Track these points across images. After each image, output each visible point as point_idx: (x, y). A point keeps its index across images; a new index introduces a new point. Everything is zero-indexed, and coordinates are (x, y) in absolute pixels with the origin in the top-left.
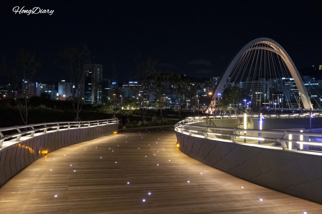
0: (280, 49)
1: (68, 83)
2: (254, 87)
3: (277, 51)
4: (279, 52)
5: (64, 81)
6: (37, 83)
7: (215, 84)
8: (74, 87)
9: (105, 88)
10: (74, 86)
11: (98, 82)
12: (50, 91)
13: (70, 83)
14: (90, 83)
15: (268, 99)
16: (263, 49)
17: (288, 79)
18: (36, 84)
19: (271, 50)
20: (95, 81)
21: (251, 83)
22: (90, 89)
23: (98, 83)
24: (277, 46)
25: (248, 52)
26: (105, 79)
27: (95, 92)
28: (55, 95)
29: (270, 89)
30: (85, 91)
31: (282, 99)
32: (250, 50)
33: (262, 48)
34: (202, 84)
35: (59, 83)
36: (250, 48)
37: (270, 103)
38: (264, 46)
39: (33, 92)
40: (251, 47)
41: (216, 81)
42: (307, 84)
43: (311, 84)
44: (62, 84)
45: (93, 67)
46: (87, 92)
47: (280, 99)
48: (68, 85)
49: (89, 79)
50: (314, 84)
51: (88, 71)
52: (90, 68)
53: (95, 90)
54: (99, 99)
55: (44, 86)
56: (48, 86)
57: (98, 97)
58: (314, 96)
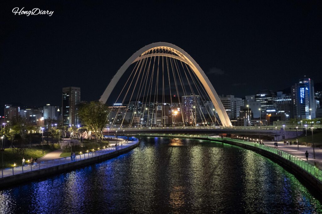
5: (49, 105)
6: (19, 108)
7: (184, 103)
8: (58, 110)
10: (58, 109)
11: (75, 105)
12: (34, 116)
13: (54, 107)
17: (259, 95)
20: (72, 104)
22: (68, 112)
26: (83, 102)
27: (72, 115)
31: (250, 116)
35: (44, 107)
41: (185, 99)
42: (281, 100)
43: (284, 100)
44: (47, 108)
45: (70, 90)
46: (65, 115)
47: (248, 116)
48: (53, 109)
49: (67, 102)
50: (287, 100)
51: (66, 94)
52: (68, 91)
53: (73, 112)
54: (77, 121)
55: (29, 110)
56: (33, 110)
57: (76, 119)
58: (282, 111)
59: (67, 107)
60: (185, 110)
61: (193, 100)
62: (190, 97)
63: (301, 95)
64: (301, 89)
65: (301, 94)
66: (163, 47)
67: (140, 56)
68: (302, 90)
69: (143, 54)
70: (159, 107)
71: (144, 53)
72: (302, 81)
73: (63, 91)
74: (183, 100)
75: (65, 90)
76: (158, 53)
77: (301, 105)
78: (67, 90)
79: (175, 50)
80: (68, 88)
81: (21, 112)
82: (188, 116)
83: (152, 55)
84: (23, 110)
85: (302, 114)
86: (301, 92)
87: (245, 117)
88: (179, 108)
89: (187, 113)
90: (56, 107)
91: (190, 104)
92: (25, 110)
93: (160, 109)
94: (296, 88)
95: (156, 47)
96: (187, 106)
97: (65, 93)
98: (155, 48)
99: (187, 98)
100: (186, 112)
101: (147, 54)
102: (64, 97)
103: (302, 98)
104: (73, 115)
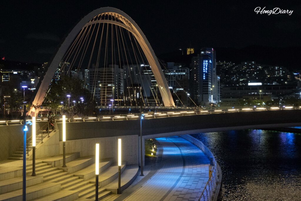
0: (132, 24)
2: (108, 77)
3: (128, 27)
4: (131, 28)
15: (123, 93)
16: (109, 24)
19: (120, 26)
21: (94, 72)
24: (128, 21)
25: (89, 26)
29: (124, 79)
31: (140, 93)
32: (91, 23)
33: (108, 22)
34: (30, 72)
36: (92, 21)
37: (124, 99)
38: (110, 19)
40: (93, 19)
42: (172, 74)
43: (176, 73)
47: (138, 94)
50: (180, 73)
58: (180, 89)
63: (204, 69)
64: (204, 61)
65: (204, 67)
68: (205, 63)
70: (6, 77)
72: (204, 51)
76: (104, 19)
77: (203, 81)
83: (96, 22)
85: (204, 94)
86: (204, 65)
87: (134, 96)
93: (7, 79)
94: (198, 59)
103: (205, 72)
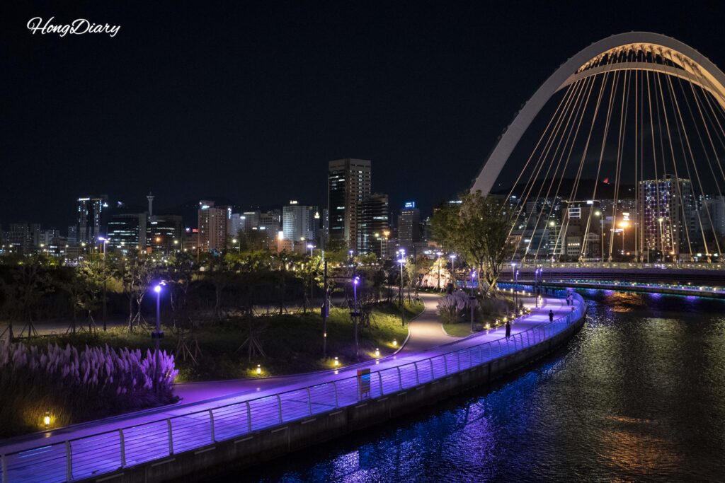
1: (304, 208)
5: (295, 202)
6: (229, 209)
7: (645, 199)
8: (317, 216)
9: (375, 218)
10: (317, 214)
11: (360, 203)
12: (262, 228)
13: (307, 208)
14: (341, 206)
16: (639, 71)
18: (227, 212)
20: (352, 201)
22: (341, 220)
23: (359, 206)
26: (376, 195)
27: (351, 227)
28: (274, 236)
30: (331, 226)
35: (284, 208)
38: (642, 60)
39: (221, 229)
41: (648, 190)
44: (290, 211)
45: (348, 166)
46: (334, 228)
48: (304, 212)
49: (339, 196)
51: (337, 177)
52: (340, 168)
53: (354, 221)
54: (362, 243)
55: (250, 215)
56: (260, 216)
57: (360, 239)
59: (338, 208)
60: (647, 217)
61: (670, 193)
62: (663, 185)
66: (641, 46)
67: (576, 73)
69: (583, 67)
70: (573, 211)
71: (588, 63)
73: (331, 170)
74: (642, 192)
75: (335, 167)
76: (624, 61)
78: (339, 166)
79: (673, 52)
80: (342, 162)
81: (234, 220)
82: (656, 236)
83: (607, 69)
84: (238, 215)
88: (628, 214)
89: (653, 227)
90: (311, 208)
91: (663, 202)
92: (242, 214)
93: (575, 214)
95: (621, 47)
96: (652, 207)
97: (335, 175)
98: (617, 48)
99: (652, 186)
100: (649, 224)
101: (595, 65)
102: (331, 183)
104: (354, 227)
